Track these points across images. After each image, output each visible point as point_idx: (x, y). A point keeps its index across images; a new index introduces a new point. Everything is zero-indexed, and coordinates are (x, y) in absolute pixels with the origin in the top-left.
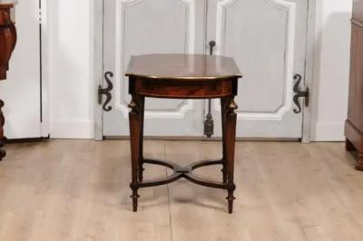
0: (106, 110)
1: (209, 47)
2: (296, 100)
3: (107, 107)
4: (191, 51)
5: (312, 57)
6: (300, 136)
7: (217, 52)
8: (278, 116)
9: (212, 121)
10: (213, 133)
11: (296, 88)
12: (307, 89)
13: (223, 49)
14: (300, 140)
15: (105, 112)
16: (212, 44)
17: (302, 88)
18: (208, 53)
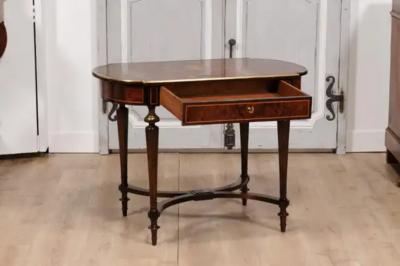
0: (112, 120)
1: (228, 46)
2: (329, 105)
3: (113, 117)
5: (347, 57)
6: (334, 147)
8: (308, 124)
9: (233, 131)
10: (234, 145)
11: (329, 92)
12: (342, 92)
13: (245, 48)
14: (334, 151)
15: (110, 122)
16: (232, 43)
17: (336, 92)
18: (228, 56)
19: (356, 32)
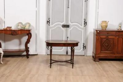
2: (83, 48)
3: (48, 49)
4: (64, 39)
5: (86, 40)
7: (69, 39)
8: (80, 51)
9: (68, 52)
10: (68, 54)
11: (83, 46)
12: (85, 46)
13: (70, 39)
14: (84, 55)
16: (68, 37)
19: (88, 37)
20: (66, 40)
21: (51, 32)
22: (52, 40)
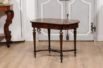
1: (67, 16)
2: (92, 30)
3: (39, 33)
4: (62, 18)
6: (93, 40)
8: (87, 35)
9: (68, 36)
10: (69, 39)
11: (92, 27)
12: (95, 27)
14: (93, 41)
16: (68, 15)
18: (67, 19)
20: (65, 19)
21: (43, 7)
22: (44, 19)
